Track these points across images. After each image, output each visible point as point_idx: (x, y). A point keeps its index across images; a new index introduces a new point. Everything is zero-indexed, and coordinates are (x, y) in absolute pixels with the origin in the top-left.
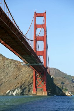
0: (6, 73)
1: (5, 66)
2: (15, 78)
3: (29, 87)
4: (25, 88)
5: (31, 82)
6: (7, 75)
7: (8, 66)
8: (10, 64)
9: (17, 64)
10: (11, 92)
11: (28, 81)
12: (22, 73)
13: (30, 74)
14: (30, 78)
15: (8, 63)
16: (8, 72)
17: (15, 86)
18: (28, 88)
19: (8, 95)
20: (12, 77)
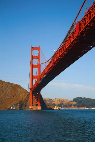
0: (4, 92)
1: (4, 87)
2: (13, 96)
3: (26, 103)
4: (22, 104)
5: (27, 99)
6: (6, 94)
7: (6, 88)
8: (8, 86)
9: (13, 86)
10: (12, 108)
11: (24, 99)
12: (18, 92)
13: (25, 93)
14: (26, 97)
15: (6, 85)
16: (6, 92)
17: (15, 102)
18: (24, 104)
19: (9, 109)
20: (10, 96)
